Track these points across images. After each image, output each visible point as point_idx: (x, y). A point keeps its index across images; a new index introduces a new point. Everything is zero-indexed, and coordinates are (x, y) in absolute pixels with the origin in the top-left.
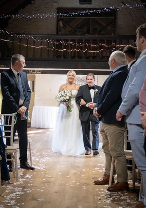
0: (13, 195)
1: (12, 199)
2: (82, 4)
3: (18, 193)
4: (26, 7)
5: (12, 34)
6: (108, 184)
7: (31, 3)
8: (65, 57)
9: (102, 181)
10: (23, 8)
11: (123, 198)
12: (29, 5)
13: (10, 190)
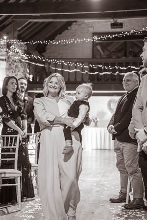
0: (31, 210)
1: (29, 214)
2: (114, 28)
3: (36, 209)
4: (63, 33)
5: (44, 59)
6: (125, 202)
7: (67, 29)
8: (98, 80)
9: (117, 199)
10: (60, 33)
11: (138, 215)
12: (66, 31)
13: (30, 205)
